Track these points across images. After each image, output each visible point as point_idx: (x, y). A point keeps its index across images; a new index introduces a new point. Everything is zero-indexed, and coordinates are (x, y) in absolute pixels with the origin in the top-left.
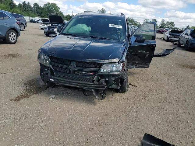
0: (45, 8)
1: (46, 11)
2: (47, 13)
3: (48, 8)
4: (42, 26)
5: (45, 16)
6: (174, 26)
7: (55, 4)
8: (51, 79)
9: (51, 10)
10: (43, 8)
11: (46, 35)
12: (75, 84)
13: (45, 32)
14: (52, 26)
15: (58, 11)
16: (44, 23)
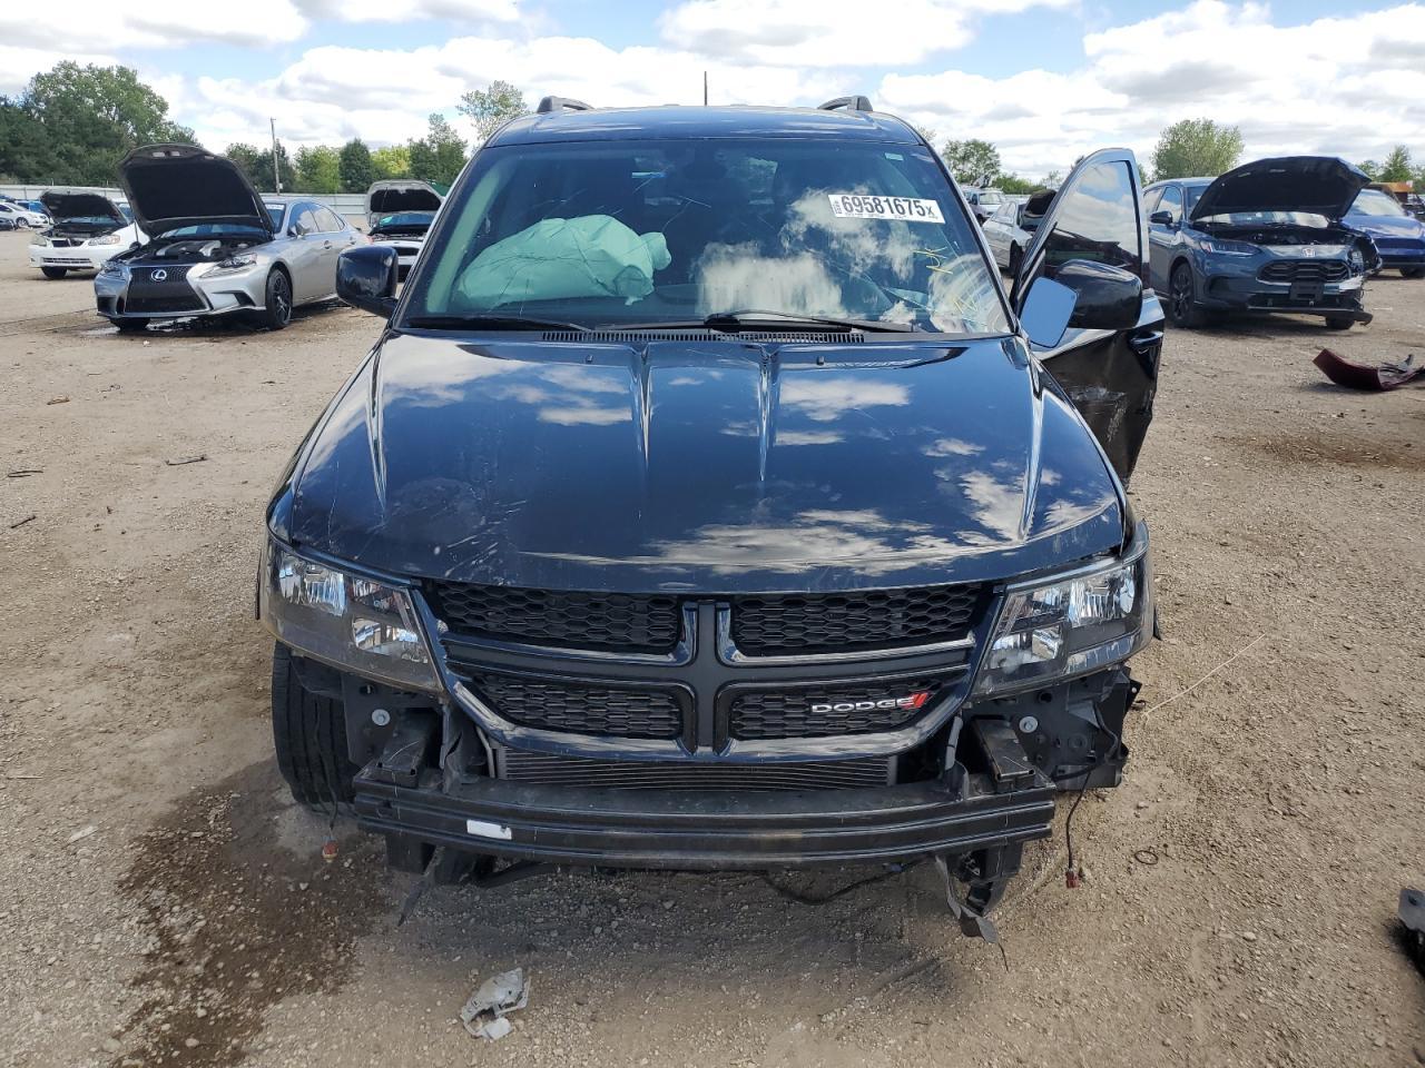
0: (42, 106)
1: (51, 131)
2: (62, 148)
3: (66, 105)
4: (50, 250)
5: (53, 169)
6: (993, 166)
7: (122, 71)
8: (475, 827)
9: (95, 122)
10: (27, 107)
11: (115, 322)
12: (756, 835)
13: (104, 303)
14: (155, 245)
15: (155, 122)
16: (63, 228)
